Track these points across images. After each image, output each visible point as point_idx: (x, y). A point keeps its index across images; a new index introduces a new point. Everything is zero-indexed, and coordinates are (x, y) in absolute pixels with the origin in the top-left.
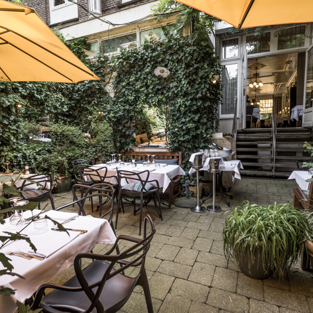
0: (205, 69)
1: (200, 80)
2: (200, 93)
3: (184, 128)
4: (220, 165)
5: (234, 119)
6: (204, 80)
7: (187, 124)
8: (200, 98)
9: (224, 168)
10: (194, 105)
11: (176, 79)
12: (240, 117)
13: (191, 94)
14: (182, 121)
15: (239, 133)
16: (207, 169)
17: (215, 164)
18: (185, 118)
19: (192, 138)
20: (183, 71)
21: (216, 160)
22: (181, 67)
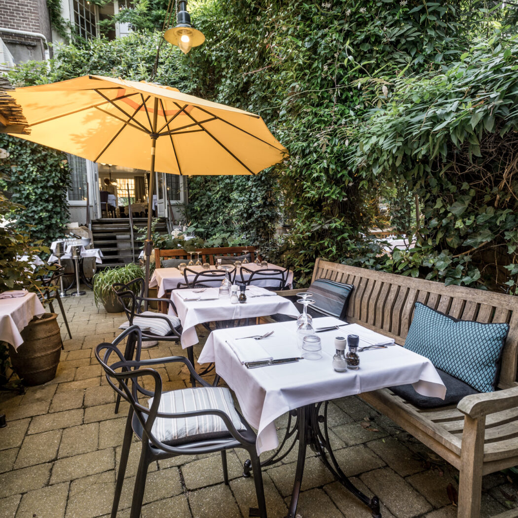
0: (54, 157)
1: (49, 168)
2: (51, 181)
3: (36, 217)
4: (82, 252)
5: (88, 206)
6: (54, 168)
7: (39, 213)
8: (51, 187)
9: (85, 254)
10: (45, 193)
11: (19, 163)
12: (93, 205)
13: (41, 182)
14: (33, 209)
15: (93, 223)
16: (69, 258)
17: (77, 250)
18: (36, 207)
19: (46, 228)
20: (29, 157)
21: (78, 247)
22: (26, 152)
